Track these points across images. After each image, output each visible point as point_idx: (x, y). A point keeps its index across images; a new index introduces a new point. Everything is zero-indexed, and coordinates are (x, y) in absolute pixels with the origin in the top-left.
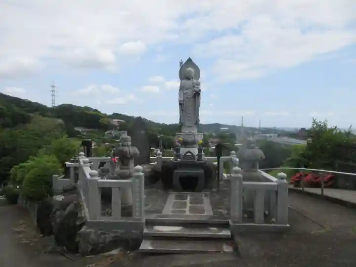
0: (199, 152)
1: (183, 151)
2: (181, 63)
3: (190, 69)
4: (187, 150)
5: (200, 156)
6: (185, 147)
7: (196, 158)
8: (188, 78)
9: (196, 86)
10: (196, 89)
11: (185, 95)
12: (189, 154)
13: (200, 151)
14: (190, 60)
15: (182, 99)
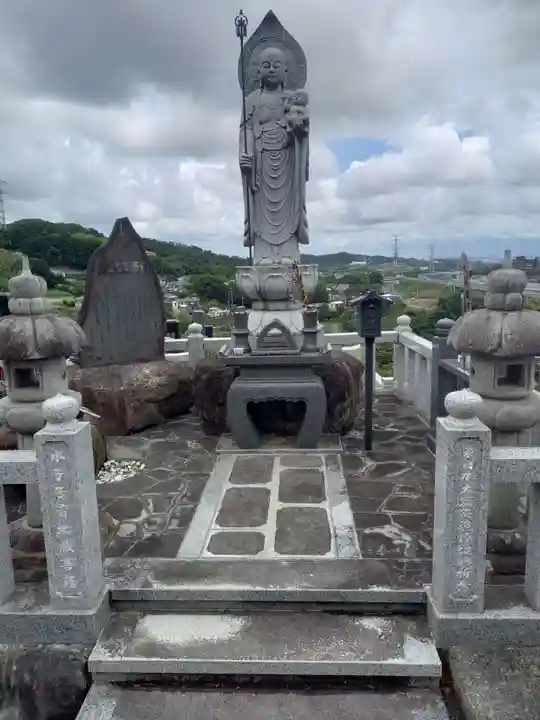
0: (307, 325)
1: (257, 320)
2: (241, 25)
3: (272, 51)
4: (269, 317)
5: (310, 335)
6: (266, 309)
7: (300, 342)
8: (269, 84)
9: (295, 108)
10: (293, 116)
11: (259, 142)
12: (275, 331)
13: (310, 319)
14: (270, 20)
15: (250, 154)
